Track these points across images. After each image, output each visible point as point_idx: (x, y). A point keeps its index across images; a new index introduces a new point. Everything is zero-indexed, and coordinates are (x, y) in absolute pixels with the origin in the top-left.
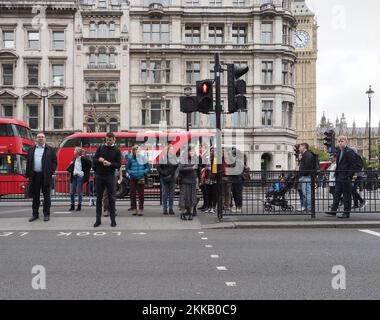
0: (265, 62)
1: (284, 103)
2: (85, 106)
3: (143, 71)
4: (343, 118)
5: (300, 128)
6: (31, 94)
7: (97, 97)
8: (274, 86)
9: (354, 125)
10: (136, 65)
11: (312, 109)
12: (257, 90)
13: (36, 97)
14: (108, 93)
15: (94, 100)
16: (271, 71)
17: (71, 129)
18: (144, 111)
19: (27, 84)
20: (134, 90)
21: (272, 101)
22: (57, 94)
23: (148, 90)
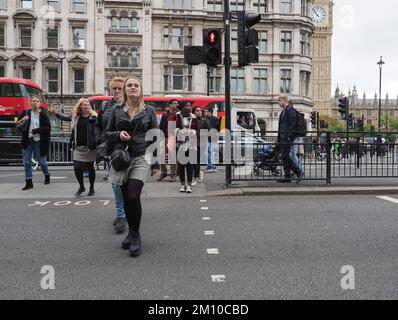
0: (285, 32)
1: (301, 72)
2: (106, 70)
3: (165, 36)
4: (355, 90)
5: (316, 99)
6: (50, 56)
7: (119, 62)
8: (293, 55)
9: (364, 96)
10: (159, 30)
11: (327, 81)
12: (276, 58)
13: (55, 60)
14: (130, 58)
15: (116, 65)
16: (290, 41)
17: (92, 93)
18: (166, 77)
19: (46, 46)
20: (156, 55)
21: (290, 70)
22: (77, 57)
23: (170, 55)
